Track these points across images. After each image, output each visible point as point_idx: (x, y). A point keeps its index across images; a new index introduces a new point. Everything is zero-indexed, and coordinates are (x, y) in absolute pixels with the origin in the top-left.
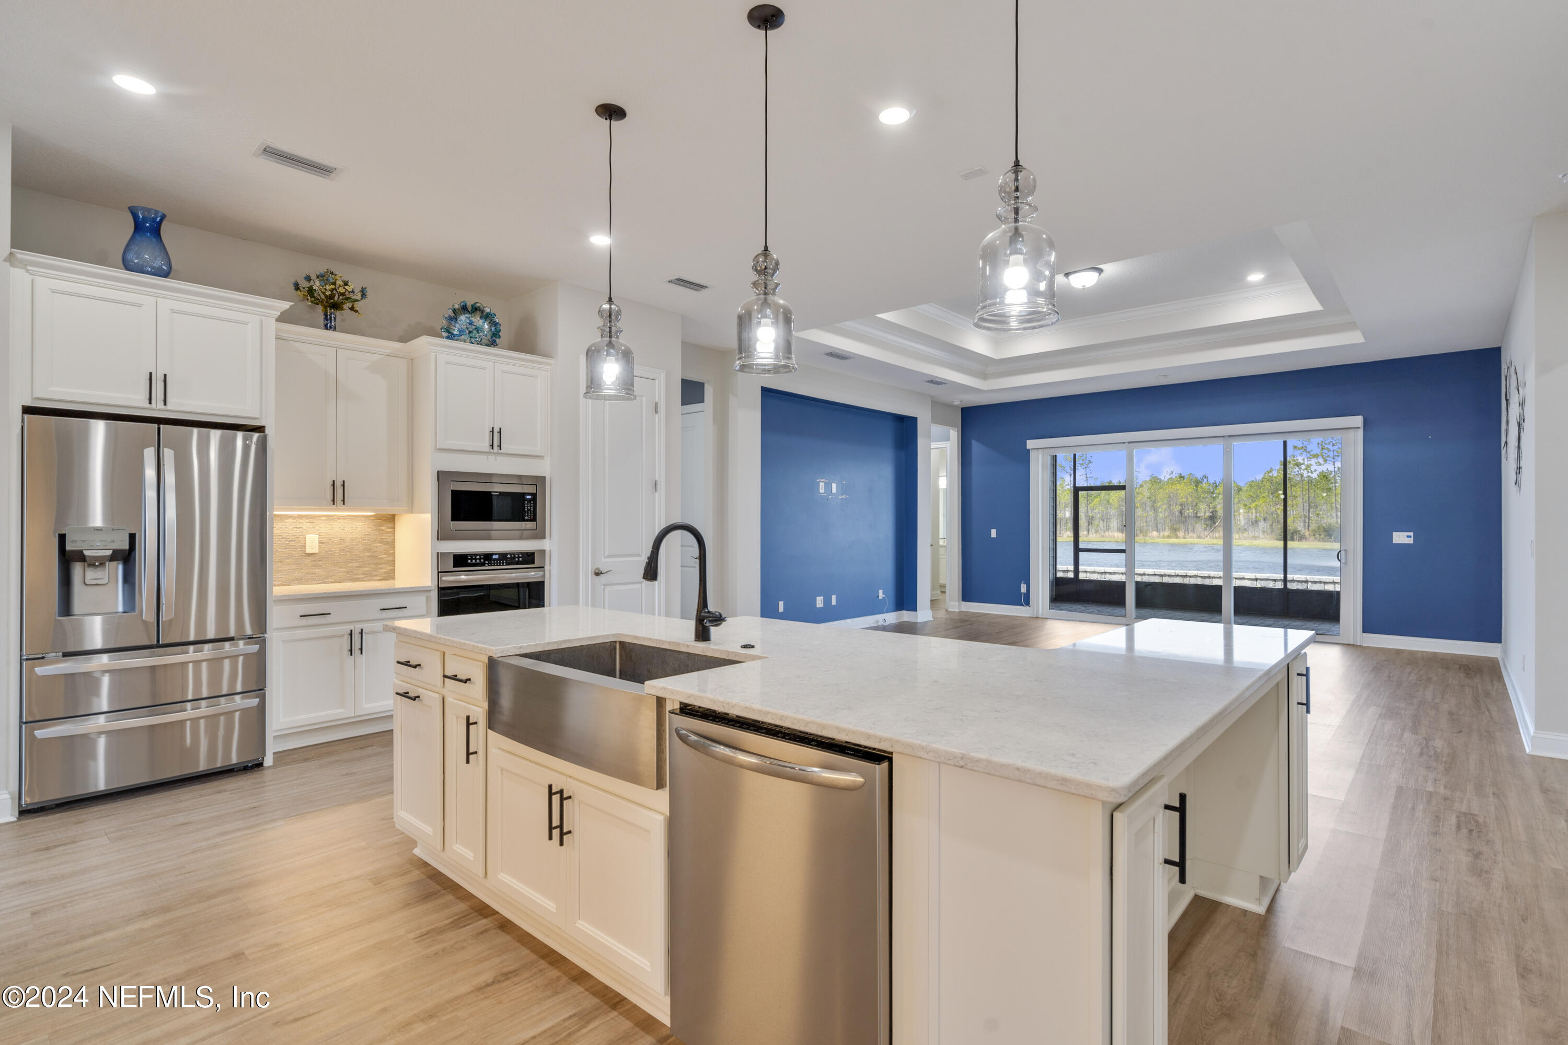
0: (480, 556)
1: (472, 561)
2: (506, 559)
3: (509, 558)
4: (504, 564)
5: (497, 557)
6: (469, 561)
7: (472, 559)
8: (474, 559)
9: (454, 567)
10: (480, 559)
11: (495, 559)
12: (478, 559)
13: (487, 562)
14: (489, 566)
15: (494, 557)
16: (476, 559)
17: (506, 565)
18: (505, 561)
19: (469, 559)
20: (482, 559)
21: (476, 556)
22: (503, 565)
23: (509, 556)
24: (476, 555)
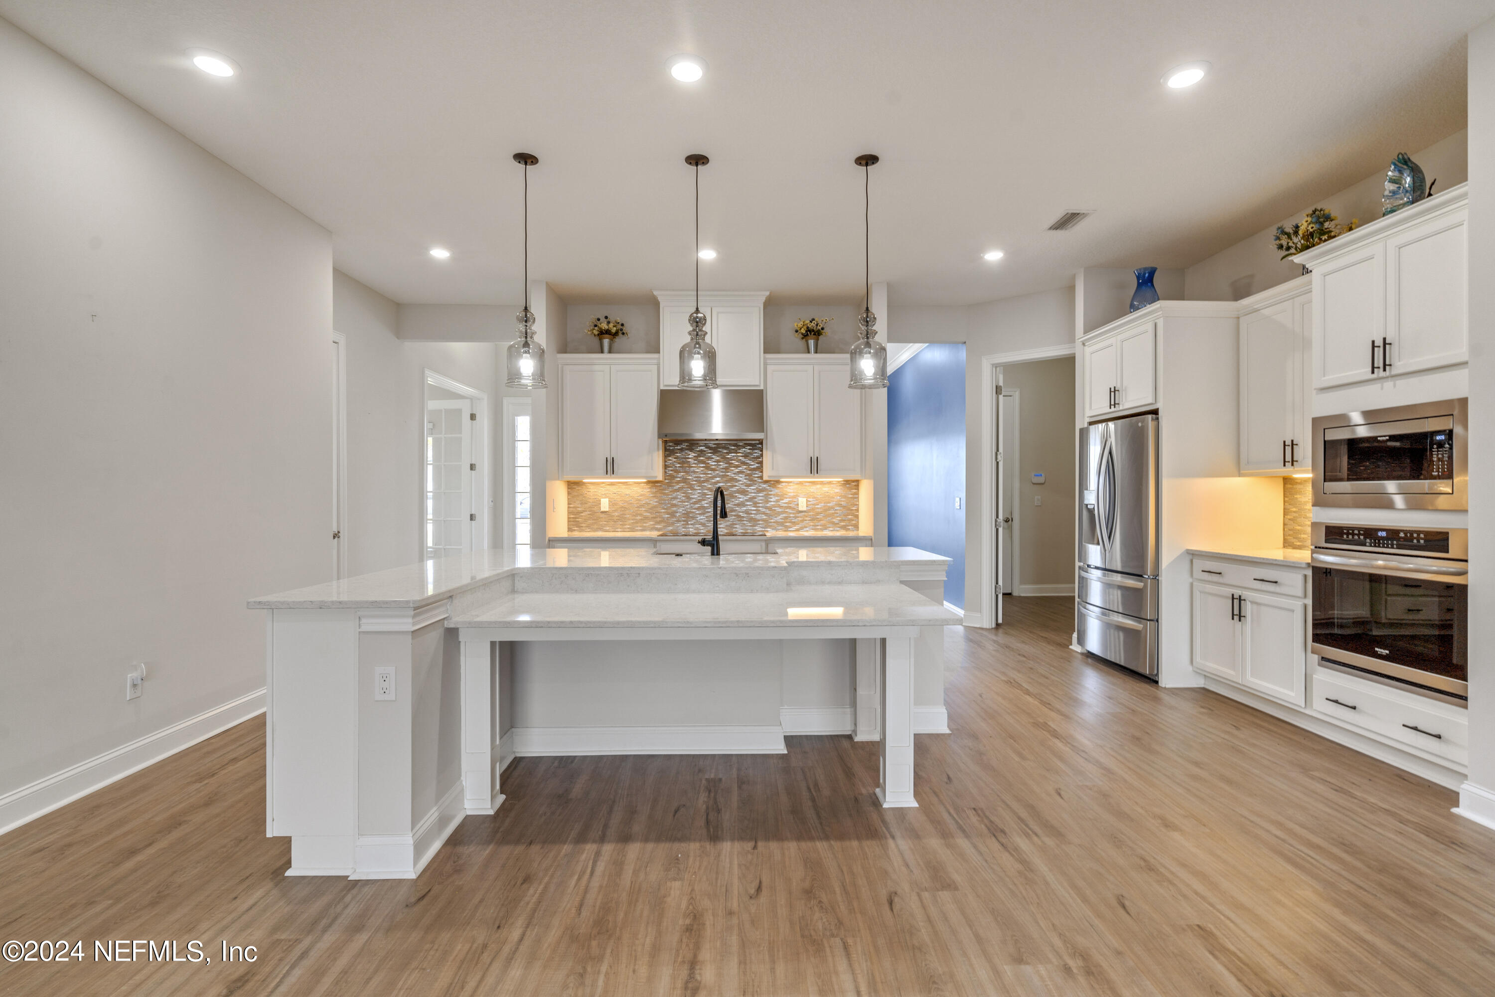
0: (1359, 531)
1: (1348, 537)
2: (1399, 539)
3: (1402, 538)
4: (1395, 546)
5: (1384, 534)
6: (1345, 536)
7: (1348, 534)
8: (1350, 534)
9: (1326, 541)
10: (1359, 535)
11: (1383, 538)
12: (1356, 534)
13: (1368, 540)
14: (1371, 546)
15: (1380, 534)
16: (1353, 534)
17: (1398, 548)
18: (1395, 542)
19: (1345, 534)
20: (1362, 535)
21: (1353, 531)
22: (1392, 547)
23: (1402, 535)
24: (1353, 529)
